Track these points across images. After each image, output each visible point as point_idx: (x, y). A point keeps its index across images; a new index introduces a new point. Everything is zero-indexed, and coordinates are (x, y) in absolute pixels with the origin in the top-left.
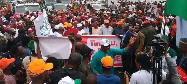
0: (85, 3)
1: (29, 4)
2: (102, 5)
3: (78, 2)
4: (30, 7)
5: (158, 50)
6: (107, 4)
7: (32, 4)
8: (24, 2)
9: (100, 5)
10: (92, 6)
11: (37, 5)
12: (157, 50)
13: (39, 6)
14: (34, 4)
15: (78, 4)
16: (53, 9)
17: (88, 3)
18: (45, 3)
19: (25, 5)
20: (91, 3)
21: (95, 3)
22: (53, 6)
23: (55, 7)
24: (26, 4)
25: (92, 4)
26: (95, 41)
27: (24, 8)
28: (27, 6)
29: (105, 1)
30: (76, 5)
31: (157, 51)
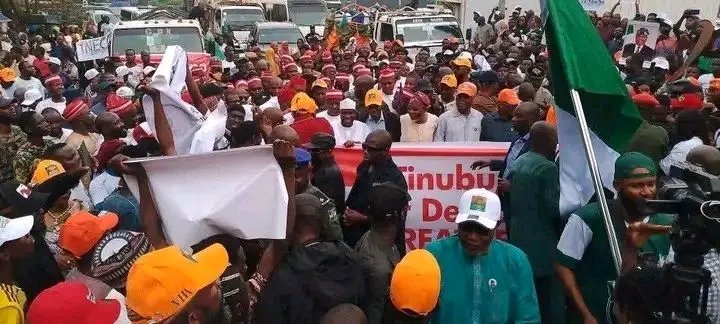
0: (372, 17)
1: (161, 23)
2: (436, 27)
3: (345, 17)
4: (165, 33)
5: (693, 236)
6: (455, 23)
7: (174, 23)
8: (144, 15)
9: (429, 27)
10: (400, 29)
11: (191, 25)
12: (687, 236)
13: (200, 30)
14: (180, 21)
15: (345, 23)
16: (253, 43)
17: (384, 18)
18: (223, 20)
19: (146, 26)
20: (395, 19)
21: (410, 21)
22: (254, 33)
23: (262, 37)
24: (151, 24)
25: (397, 22)
26: (411, 169)
27: (142, 36)
28: (155, 30)
29: (450, 11)
30: (338, 27)
31: (686, 241)
